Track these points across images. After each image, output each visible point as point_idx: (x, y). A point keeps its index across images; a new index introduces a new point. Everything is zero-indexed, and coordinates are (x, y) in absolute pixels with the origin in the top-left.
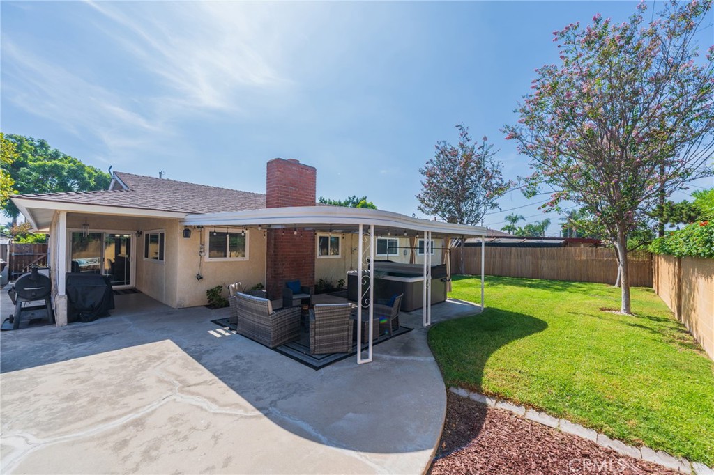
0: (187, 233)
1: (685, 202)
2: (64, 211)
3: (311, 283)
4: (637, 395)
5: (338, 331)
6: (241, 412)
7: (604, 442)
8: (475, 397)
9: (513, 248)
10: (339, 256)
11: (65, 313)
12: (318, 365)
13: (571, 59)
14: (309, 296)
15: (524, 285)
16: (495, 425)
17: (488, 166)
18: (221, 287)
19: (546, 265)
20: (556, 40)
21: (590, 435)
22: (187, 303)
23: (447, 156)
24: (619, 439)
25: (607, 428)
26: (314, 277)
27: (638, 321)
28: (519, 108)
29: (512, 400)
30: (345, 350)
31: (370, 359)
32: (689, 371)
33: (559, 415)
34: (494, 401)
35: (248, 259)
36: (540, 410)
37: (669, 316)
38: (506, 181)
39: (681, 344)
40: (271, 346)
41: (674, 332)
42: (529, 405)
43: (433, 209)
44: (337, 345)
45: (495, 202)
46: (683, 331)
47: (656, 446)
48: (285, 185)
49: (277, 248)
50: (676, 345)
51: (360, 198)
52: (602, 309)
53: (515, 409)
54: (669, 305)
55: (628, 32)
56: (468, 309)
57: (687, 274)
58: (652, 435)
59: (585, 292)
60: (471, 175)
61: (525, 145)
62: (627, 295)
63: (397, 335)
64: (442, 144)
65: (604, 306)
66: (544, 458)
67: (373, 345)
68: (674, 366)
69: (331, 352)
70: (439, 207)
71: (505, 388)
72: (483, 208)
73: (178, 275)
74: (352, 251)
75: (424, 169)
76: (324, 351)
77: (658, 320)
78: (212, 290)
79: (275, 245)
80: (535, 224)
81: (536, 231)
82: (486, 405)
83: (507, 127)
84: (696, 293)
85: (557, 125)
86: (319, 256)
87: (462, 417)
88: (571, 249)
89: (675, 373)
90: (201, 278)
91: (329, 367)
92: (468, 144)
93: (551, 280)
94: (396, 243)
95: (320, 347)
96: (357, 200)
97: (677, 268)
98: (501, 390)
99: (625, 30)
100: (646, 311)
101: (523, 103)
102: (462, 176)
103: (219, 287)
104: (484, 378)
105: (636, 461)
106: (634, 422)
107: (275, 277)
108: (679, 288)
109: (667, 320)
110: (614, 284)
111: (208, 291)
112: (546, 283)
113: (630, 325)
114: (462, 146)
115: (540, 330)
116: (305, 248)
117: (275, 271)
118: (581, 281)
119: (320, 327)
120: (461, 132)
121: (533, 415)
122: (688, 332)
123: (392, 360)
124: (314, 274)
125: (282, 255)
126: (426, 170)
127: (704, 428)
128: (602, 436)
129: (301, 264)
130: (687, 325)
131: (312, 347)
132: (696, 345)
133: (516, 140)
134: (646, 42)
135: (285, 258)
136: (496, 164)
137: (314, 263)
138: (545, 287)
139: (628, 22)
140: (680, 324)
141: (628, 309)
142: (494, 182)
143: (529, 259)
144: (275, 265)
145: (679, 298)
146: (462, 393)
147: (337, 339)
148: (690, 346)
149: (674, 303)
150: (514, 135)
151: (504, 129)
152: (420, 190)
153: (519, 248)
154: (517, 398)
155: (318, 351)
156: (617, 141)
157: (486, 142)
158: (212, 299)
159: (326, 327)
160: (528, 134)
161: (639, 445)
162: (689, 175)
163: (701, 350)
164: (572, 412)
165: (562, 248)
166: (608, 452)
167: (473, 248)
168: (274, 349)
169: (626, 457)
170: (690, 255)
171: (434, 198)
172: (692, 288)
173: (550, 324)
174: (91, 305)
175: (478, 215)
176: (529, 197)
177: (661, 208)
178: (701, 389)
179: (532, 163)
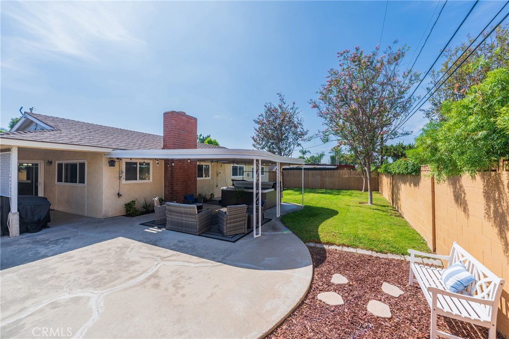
0: (112, 163)
1: (392, 146)
2: (16, 146)
4: (383, 236)
5: (239, 221)
6: (209, 264)
7: (375, 254)
8: (318, 245)
9: (310, 171)
10: (210, 178)
11: (18, 226)
12: (233, 240)
13: (345, 68)
14: (202, 204)
15: (319, 193)
16: (331, 255)
17: (295, 120)
18: (135, 201)
19: (328, 180)
20: (338, 57)
21: (369, 253)
22: (110, 214)
23: (271, 111)
24: (380, 252)
25: (375, 249)
26: (196, 192)
27: (377, 207)
28: (319, 91)
29: (336, 244)
30: (243, 232)
31: (260, 235)
32: (400, 226)
33: (356, 247)
34: (328, 246)
35: (152, 181)
36: (348, 246)
37: (389, 204)
38: (305, 130)
39: (395, 216)
40: (197, 234)
41: (392, 211)
42: (343, 245)
43: (262, 146)
44: (239, 229)
45: (299, 143)
46: (395, 211)
47: (392, 253)
48: (178, 129)
50: (393, 217)
51: (205, 136)
52: (360, 203)
53: (337, 248)
54: (388, 200)
55: (371, 59)
56: (295, 207)
57: (396, 183)
58: (391, 249)
59: (349, 195)
60: (286, 125)
61: (321, 112)
62: (371, 195)
63: (266, 222)
64: (269, 105)
65: (360, 202)
66: (355, 262)
67: (262, 225)
68: (394, 224)
69: (236, 233)
70: (266, 145)
71: (331, 240)
72: (292, 146)
73: (103, 194)
74: (217, 175)
75: (257, 119)
76: (232, 233)
77: (385, 206)
78: (129, 204)
79: (172, 171)
80: (316, 155)
81: (315, 161)
82: (324, 248)
83: (311, 100)
84: (400, 192)
85: (339, 103)
86: (197, 178)
87: (316, 254)
88: (341, 171)
89: (395, 227)
90: (121, 195)
91: (240, 241)
92: (284, 105)
93: (331, 189)
94: (243, 168)
95: (230, 231)
96: (203, 137)
97: (392, 180)
98: (330, 241)
99: (370, 58)
100: (379, 203)
101: (322, 89)
102: (281, 125)
103: (134, 202)
104: (320, 237)
105: (386, 259)
106: (384, 245)
107: (172, 193)
108: (393, 190)
109: (388, 206)
110: (362, 191)
111: (126, 205)
112: (329, 191)
113: (374, 209)
114: (280, 106)
115: (336, 215)
116: (191, 173)
117: (172, 189)
118: (346, 190)
119: (230, 219)
120: (280, 98)
121: (345, 249)
122: (397, 211)
123: (271, 234)
124: (196, 190)
125: (177, 178)
126: (258, 120)
127: (407, 244)
128: (374, 252)
129: (189, 183)
130: (396, 208)
131: (225, 231)
132: (400, 216)
133: (316, 109)
134: (379, 65)
135: (179, 180)
136: (299, 119)
137: (196, 183)
138: (330, 193)
139: (371, 54)
140: (393, 208)
141: (371, 203)
142: (298, 130)
143: (318, 177)
145: (393, 195)
146: (312, 245)
147: (239, 226)
148: (399, 216)
149: (390, 198)
150: (315, 106)
151: (310, 102)
152: (254, 134)
153: (313, 171)
154: (337, 243)
155: (229, 234)
156: (366, 115)
157: (294, 106)
158: (130, 210)
159: (233, 219)
160: (323, 107)
161: (387, 253)
162: (397, 135)
163: (403, 218)
164: (361, 245)
165: (336, 171)
166: (376, 258)
167: (287, 171)
168: (199, 235)
169: (383, 258)
170: (399, 174)
171: (263, 139)
172: (398, 189)
173: (339, 211)
174: (39, 219)
175: (290, 151)
176: (325, 142)
177: (382, 148)
178: (405, 232)
179: (325, 122)
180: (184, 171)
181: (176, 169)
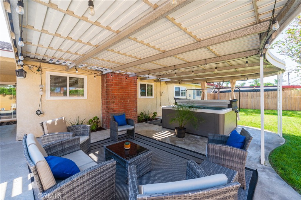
3: (135, 115)
9: (249, 93)
10: (153, 97)
26: (137, 111)
35: (86, 98)
49: (108, 90)
74: (161, 94)
79: (107, 87)
86: (139, 97)
88: (288, 92)
90: (41, 113)
107: (107, 112)
116: (130, 90)
117: (107, 107)
124: (137, 109)
125: (113, 95)
129: (128, 101)
135: (115, 97)
137: (137, 101)
144: (107, 102)
180: (121, 88)
181: (112, 85)
